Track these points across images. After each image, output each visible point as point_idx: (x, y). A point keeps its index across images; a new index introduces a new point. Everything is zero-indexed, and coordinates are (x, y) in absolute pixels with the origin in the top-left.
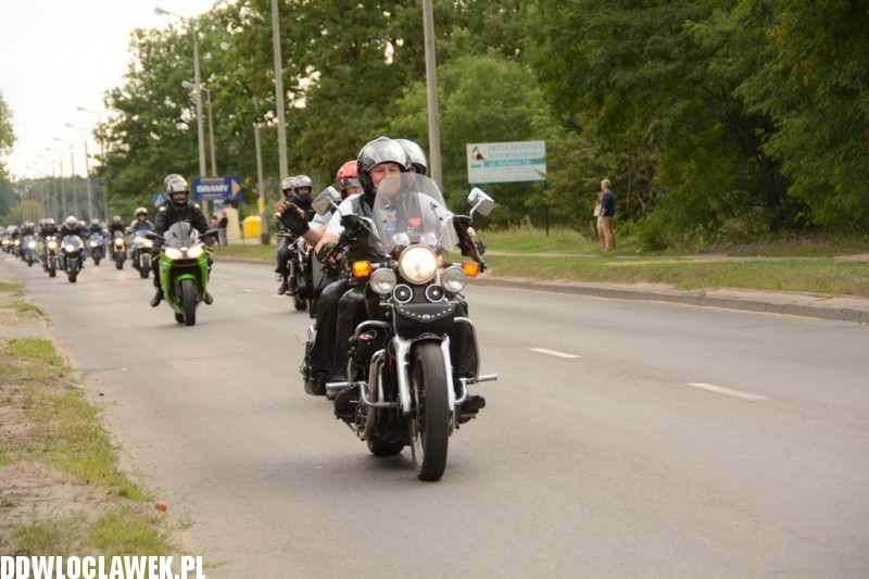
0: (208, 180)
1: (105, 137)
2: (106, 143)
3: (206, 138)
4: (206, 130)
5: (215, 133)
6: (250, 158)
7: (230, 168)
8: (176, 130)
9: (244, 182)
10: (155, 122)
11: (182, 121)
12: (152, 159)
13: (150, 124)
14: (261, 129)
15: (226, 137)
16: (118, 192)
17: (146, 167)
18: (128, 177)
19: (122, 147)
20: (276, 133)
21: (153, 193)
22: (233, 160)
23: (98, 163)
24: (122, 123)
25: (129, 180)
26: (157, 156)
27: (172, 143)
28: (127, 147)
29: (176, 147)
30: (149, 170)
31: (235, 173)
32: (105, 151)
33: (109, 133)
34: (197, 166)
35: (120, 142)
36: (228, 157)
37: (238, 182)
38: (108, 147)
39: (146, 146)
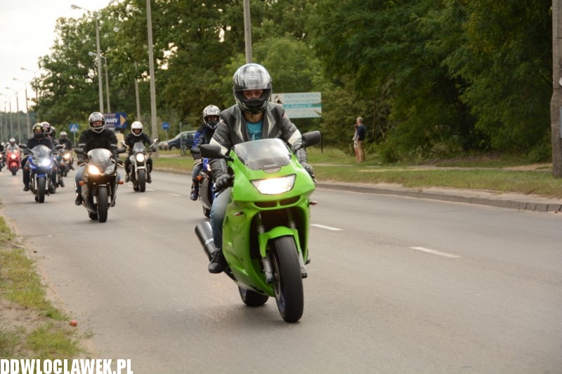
1: (39, 87)
2: (39, 91)
3: (104, 88)
4: (104, 83)
5: (110, 85)
6: (132, 101)
7: (119, 107)
8: (84, 82)
9: (127, 116)
10: (71, 78)
11: (88, 77)
12: (69, 101)
13: (68, 79)
14: (139, 83)
15: (117, 87)
17: (65, 106)
18: (53, 113)
19: (50, 93)
20: (149, 86)
21: (70, 123)
22: (122, 103)
23: (34, 104)
24: (50, 78)
25: (54, 115)
26: (72, 99)
27: (83, 91)
28: (52, 94)
29: (85, 93)
30: (67, 109)
31: (123, 111)
32: (39, 96)
33: (41, 84)
34: (98, 105)
35: (48, 90)
36: (118, 101)
37: (124, 116)
38: (40, 93)
39: (65, 93)
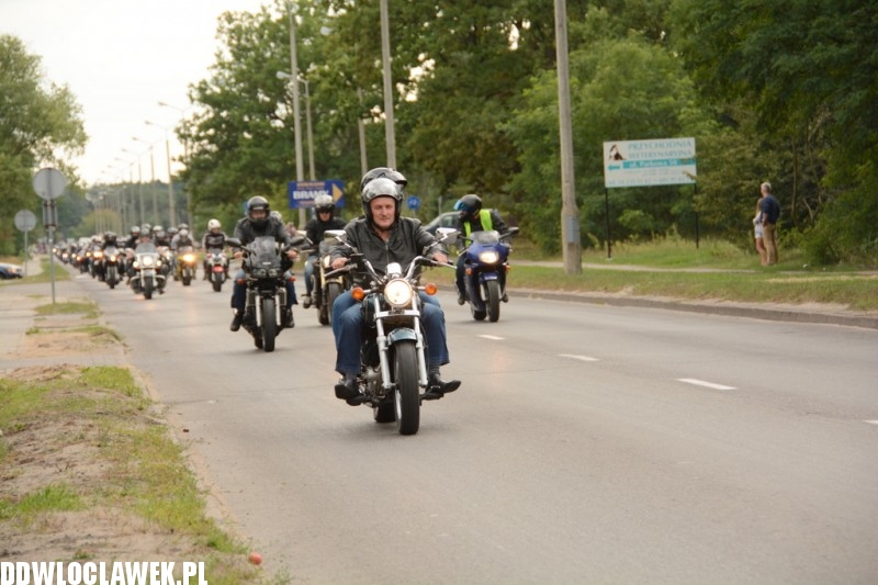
0: (306, 184)
1: (190, 136)
2: (190, 143)
3: (304, 137)
4: (304, 128)
5: (314, 131)
6: (353, 159)
7: (331, 171)
8: (269, 126)
9: (347, 187)
10: (246, 119)
11: (276, 118)
12: (244, 160)
13: (241, 121)
14: (366, 126)
15: (327, 135)
16: (204, 199)
17: (236, 171)
18: (215, 182)
19: (209, 147)
20: (383, 131)
22: (335, 163)
23: (183, 167)
24: (209, 120)
25: (216, 185)
26: (249, 157)
27: (266, 143)
28: (214, 148)
29: (270, 147)
30: (239, 174)
31: (337, 177)
32: (189, 152)
33: (194, 131)
34: (294, 168)
35: (206, 141)
36: (329, 158)
37: (340, 187)
38: (192, 148)
39: (237, 145)
